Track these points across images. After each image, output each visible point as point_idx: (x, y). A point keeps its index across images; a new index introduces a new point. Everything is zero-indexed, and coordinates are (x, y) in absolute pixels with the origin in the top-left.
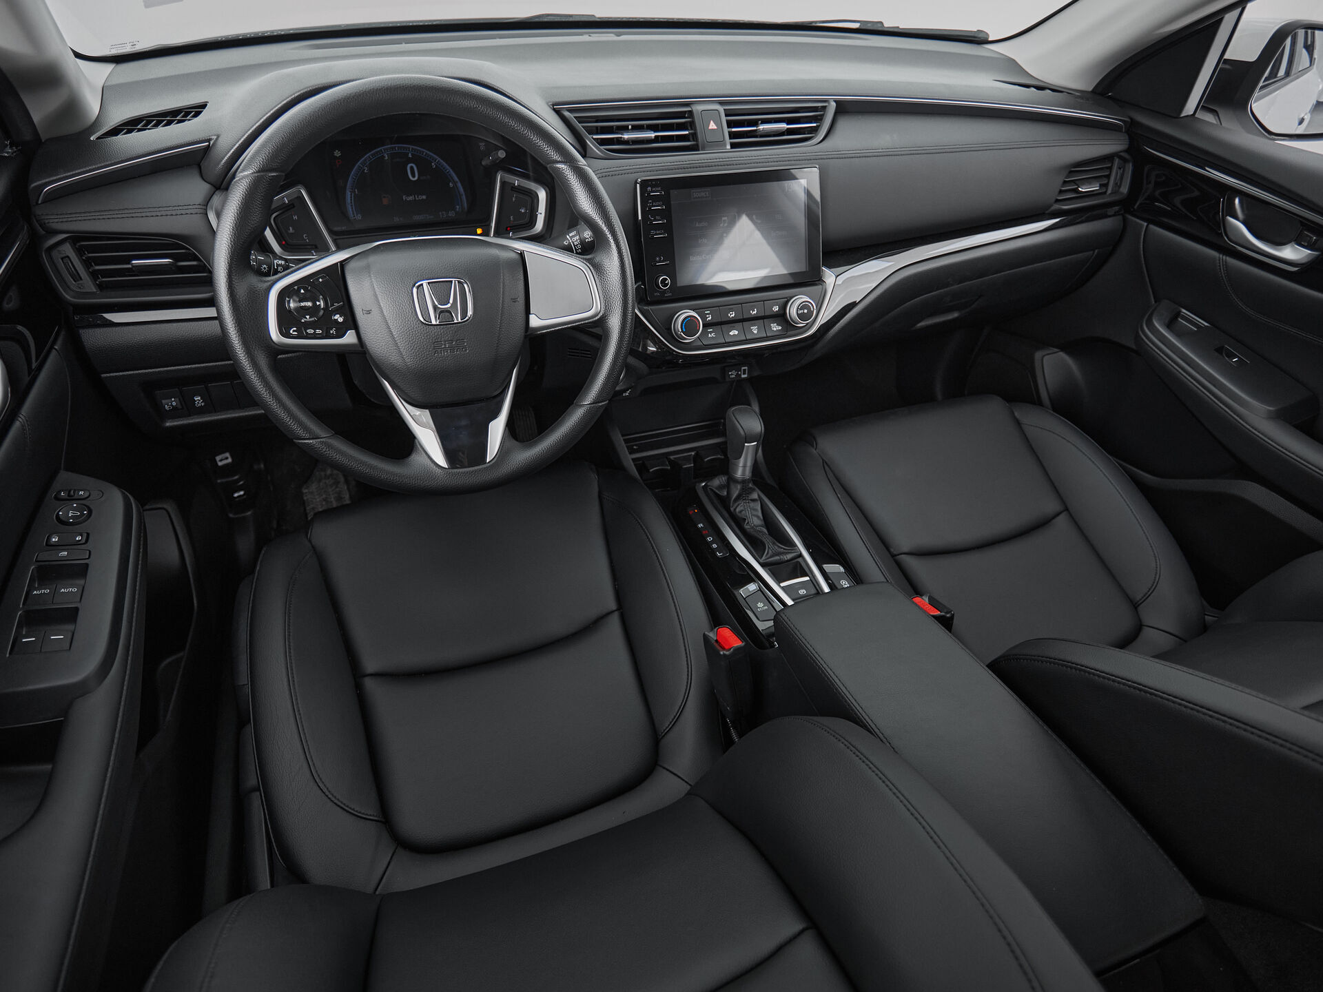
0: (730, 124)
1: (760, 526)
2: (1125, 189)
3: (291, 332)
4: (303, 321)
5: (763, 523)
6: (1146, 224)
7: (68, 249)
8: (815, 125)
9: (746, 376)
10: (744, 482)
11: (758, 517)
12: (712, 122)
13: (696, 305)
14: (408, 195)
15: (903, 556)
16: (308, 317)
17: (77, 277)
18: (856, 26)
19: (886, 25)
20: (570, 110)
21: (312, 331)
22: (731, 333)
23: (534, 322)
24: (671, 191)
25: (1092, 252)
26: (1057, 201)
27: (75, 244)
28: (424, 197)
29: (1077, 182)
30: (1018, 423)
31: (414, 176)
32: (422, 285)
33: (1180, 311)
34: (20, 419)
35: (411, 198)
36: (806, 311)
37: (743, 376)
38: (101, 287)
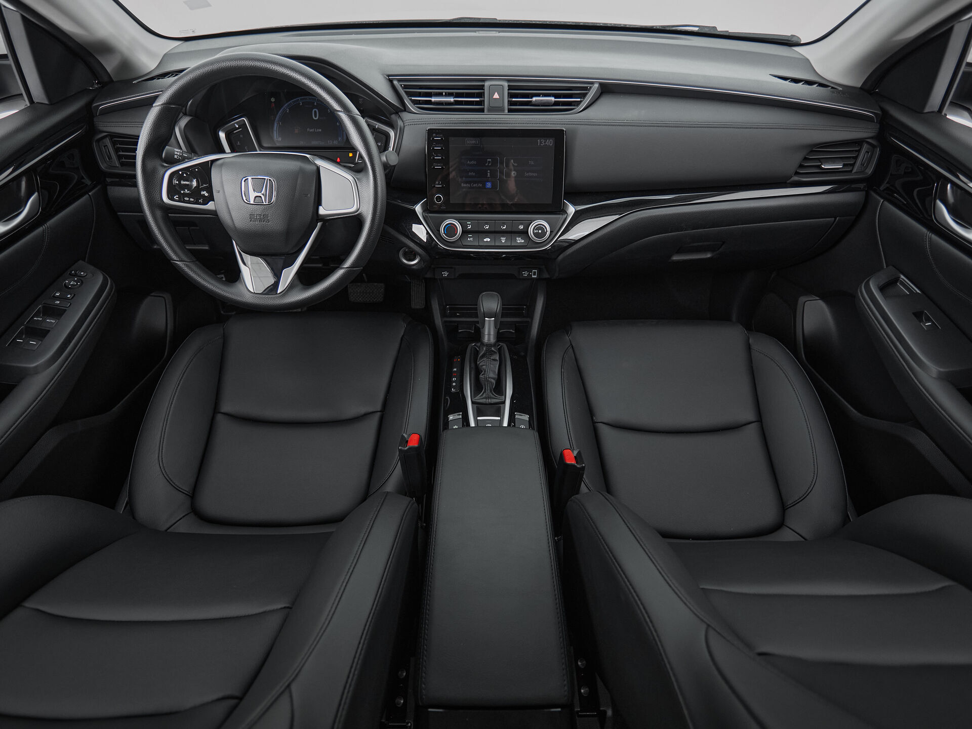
0: (511, 96)
1: (492, 378)
2: (870, 171)
3: (175, 198)
4: (182, 192)
5: (497, 377)
6: (882, 200)
7: (107, 142)
8: (579, 100)
9: (536, 276)
10: (489, 346)
11: (495, 372)
12: (496, 93)
13: (459, 217)
14: (311, 128)
15: (601, 424)
16: (186, 190)
17: (110, 158)
18: (696, 29)
19: (719, 29)
20: (399, 80)
21: (188, 199)
22: (485, 240)
23: (322, 211)
24: (450, 138)
25: (833, 219)
26: (797, 173)
27: (111, 139)
28: (320, 130)
29: (821, 160)
30: (749, 348)
31: (316, 117)
32: (248, 179)
33: (899, 277)
34: (44, 227)
35: (312, 130)
36: (540, 231)
37: (533, 276)
38: (122, 164)
